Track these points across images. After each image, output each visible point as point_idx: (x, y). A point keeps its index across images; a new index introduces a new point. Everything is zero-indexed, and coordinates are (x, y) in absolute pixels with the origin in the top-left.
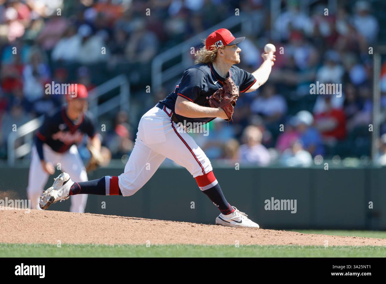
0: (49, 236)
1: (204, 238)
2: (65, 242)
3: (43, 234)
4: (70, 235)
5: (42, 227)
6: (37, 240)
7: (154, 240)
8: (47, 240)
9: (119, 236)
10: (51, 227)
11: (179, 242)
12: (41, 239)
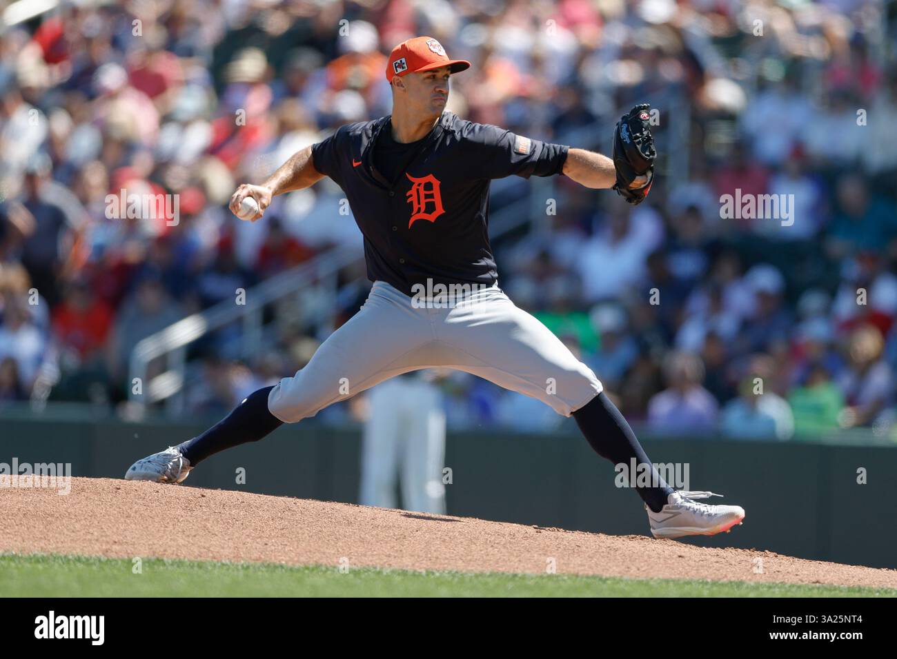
0: (280, 548)
1: (623, 565)
2: (316, 562)
3: (266, 544)
4: (327, 548)
5: (263, 527)
6: (255, 555)
7: (512, 563)
8: (275, 556)
9: (435, 553)
10: (282, 529)
11: (569, 569)
12: (262, 553)
